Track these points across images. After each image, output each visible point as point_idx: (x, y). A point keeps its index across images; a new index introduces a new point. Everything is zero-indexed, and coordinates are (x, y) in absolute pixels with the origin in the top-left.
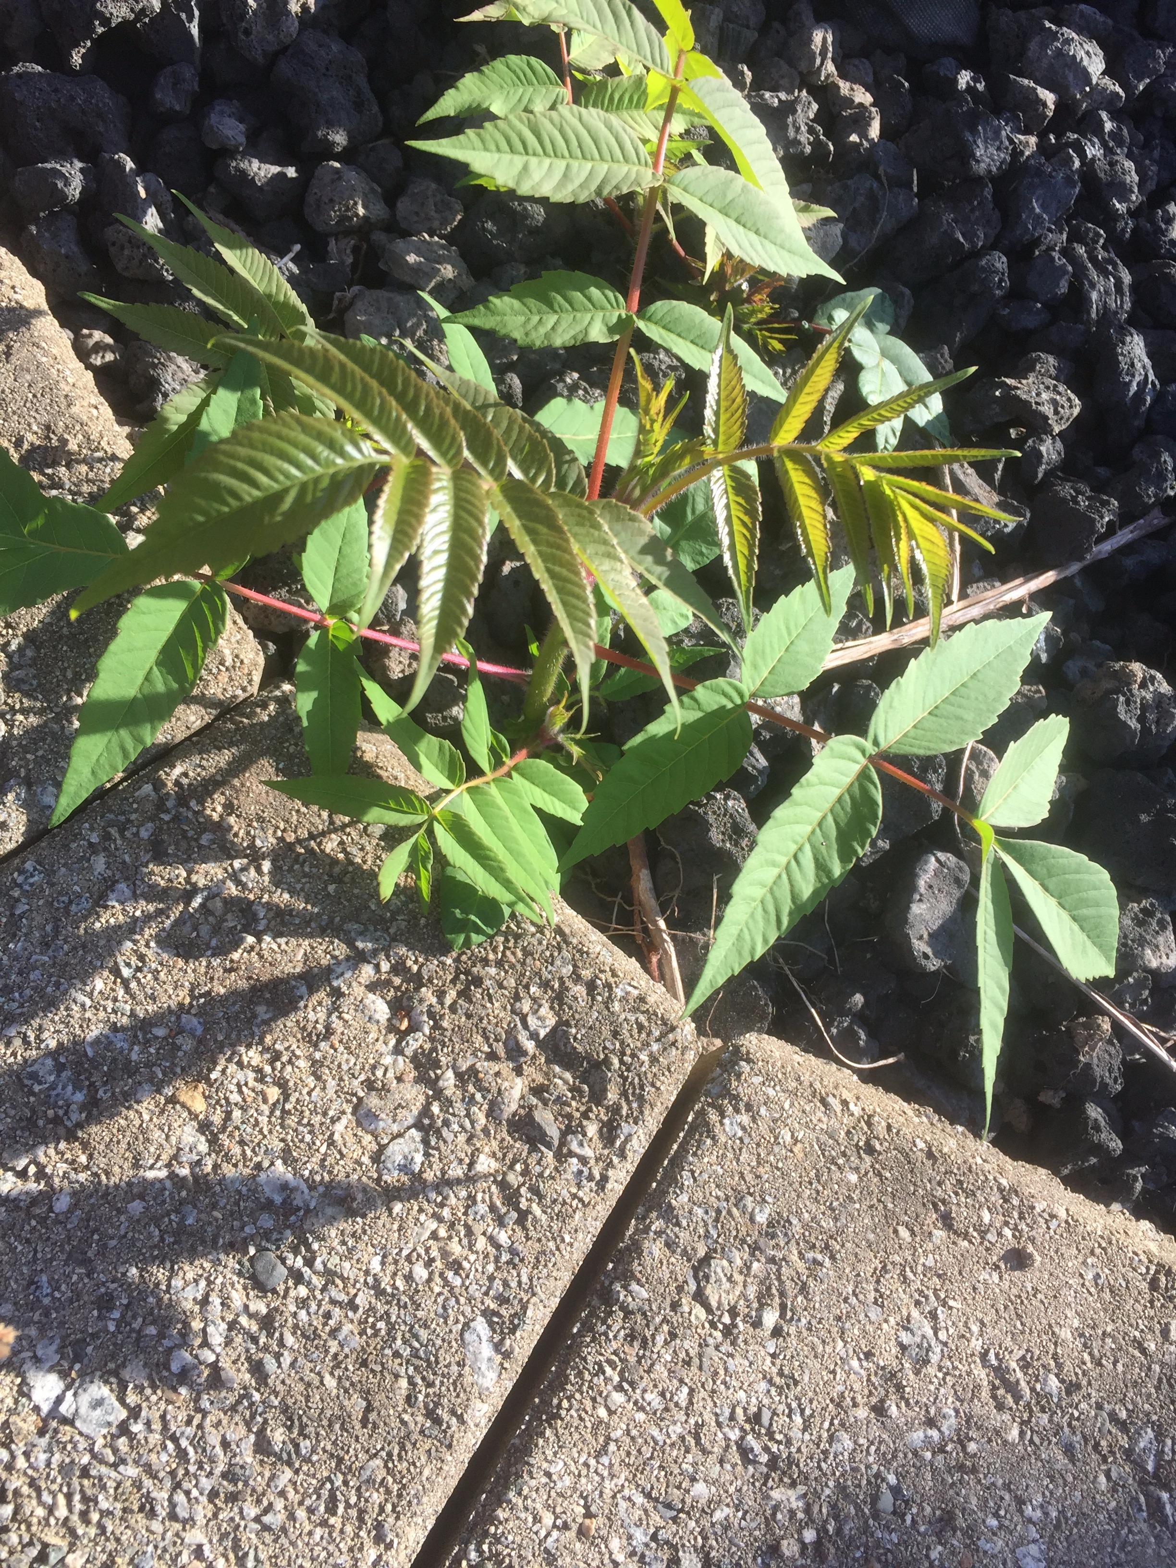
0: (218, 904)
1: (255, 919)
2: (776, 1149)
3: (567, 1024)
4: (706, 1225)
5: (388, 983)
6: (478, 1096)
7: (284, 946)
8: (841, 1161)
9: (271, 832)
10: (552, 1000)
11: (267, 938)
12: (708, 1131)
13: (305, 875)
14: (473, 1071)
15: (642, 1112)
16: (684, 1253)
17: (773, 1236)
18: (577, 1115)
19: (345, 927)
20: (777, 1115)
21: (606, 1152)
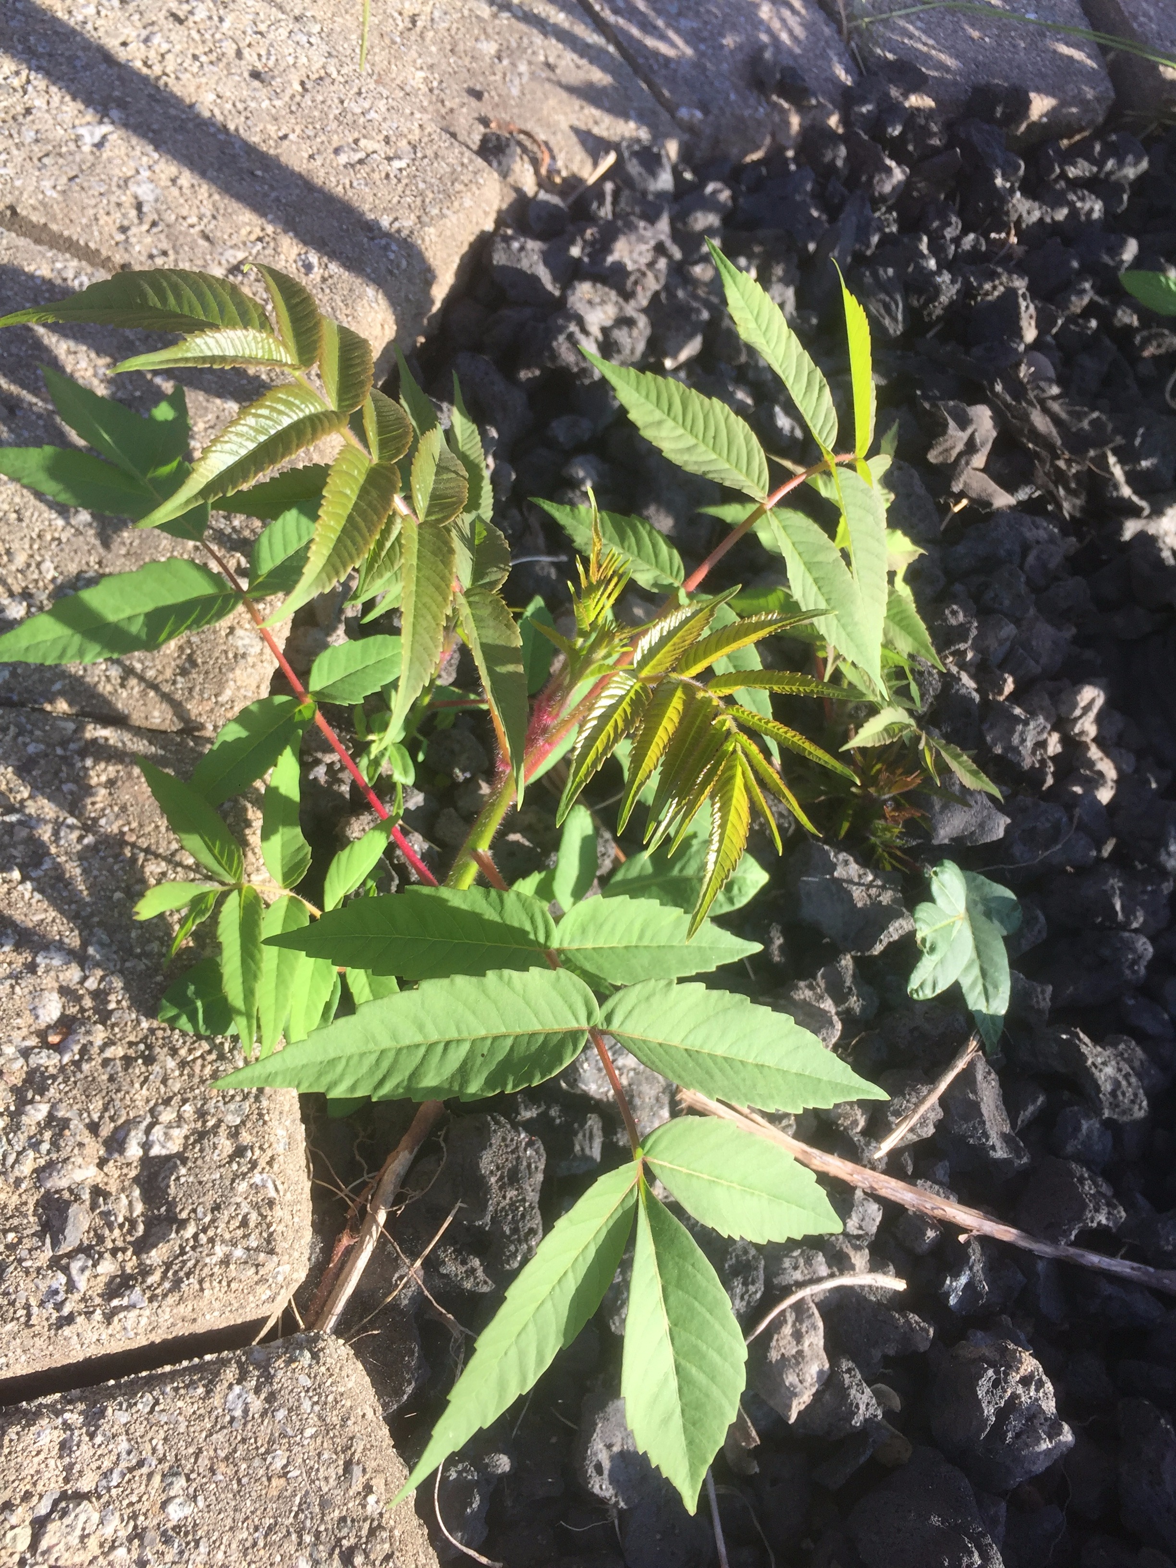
0: (24, 833)
1: (38, 865)
2: (257, 1462)
3: (184, 1162)
4: (116, 1463)
5: (78, 999)
6: (45, 1147)
7: (34, 901)
8: (308, 1539)
9: (121, 822)
10: (194, 1132)
11: (29, 885)
12: (211, 1382)
13: (110, 871)
14: (65, 1123)
15: (165, 1296)
16: (69, 1468)
17: (167, 1540)
18: (110, 1245)
19: (96, 930)
20: (290, 1432)
21: (98, 1301)
